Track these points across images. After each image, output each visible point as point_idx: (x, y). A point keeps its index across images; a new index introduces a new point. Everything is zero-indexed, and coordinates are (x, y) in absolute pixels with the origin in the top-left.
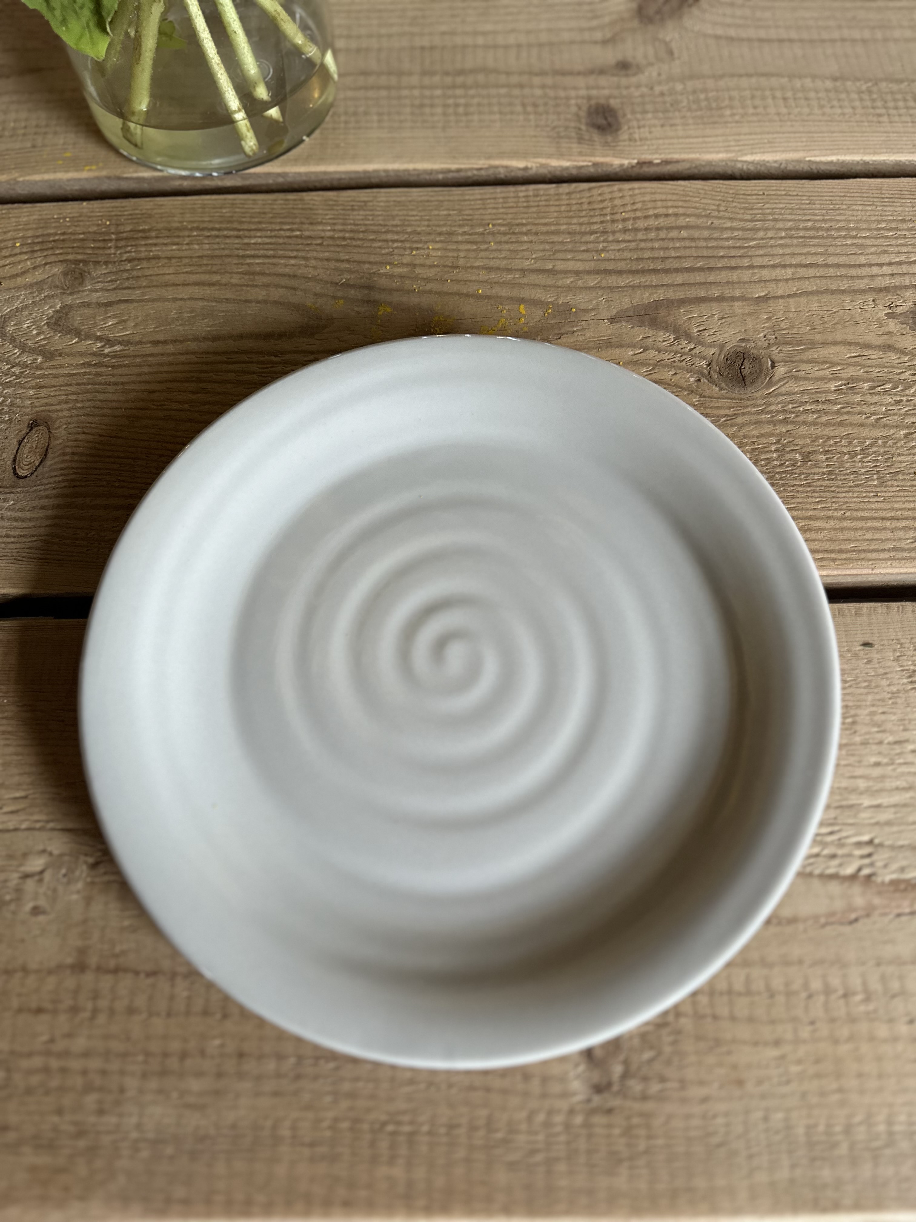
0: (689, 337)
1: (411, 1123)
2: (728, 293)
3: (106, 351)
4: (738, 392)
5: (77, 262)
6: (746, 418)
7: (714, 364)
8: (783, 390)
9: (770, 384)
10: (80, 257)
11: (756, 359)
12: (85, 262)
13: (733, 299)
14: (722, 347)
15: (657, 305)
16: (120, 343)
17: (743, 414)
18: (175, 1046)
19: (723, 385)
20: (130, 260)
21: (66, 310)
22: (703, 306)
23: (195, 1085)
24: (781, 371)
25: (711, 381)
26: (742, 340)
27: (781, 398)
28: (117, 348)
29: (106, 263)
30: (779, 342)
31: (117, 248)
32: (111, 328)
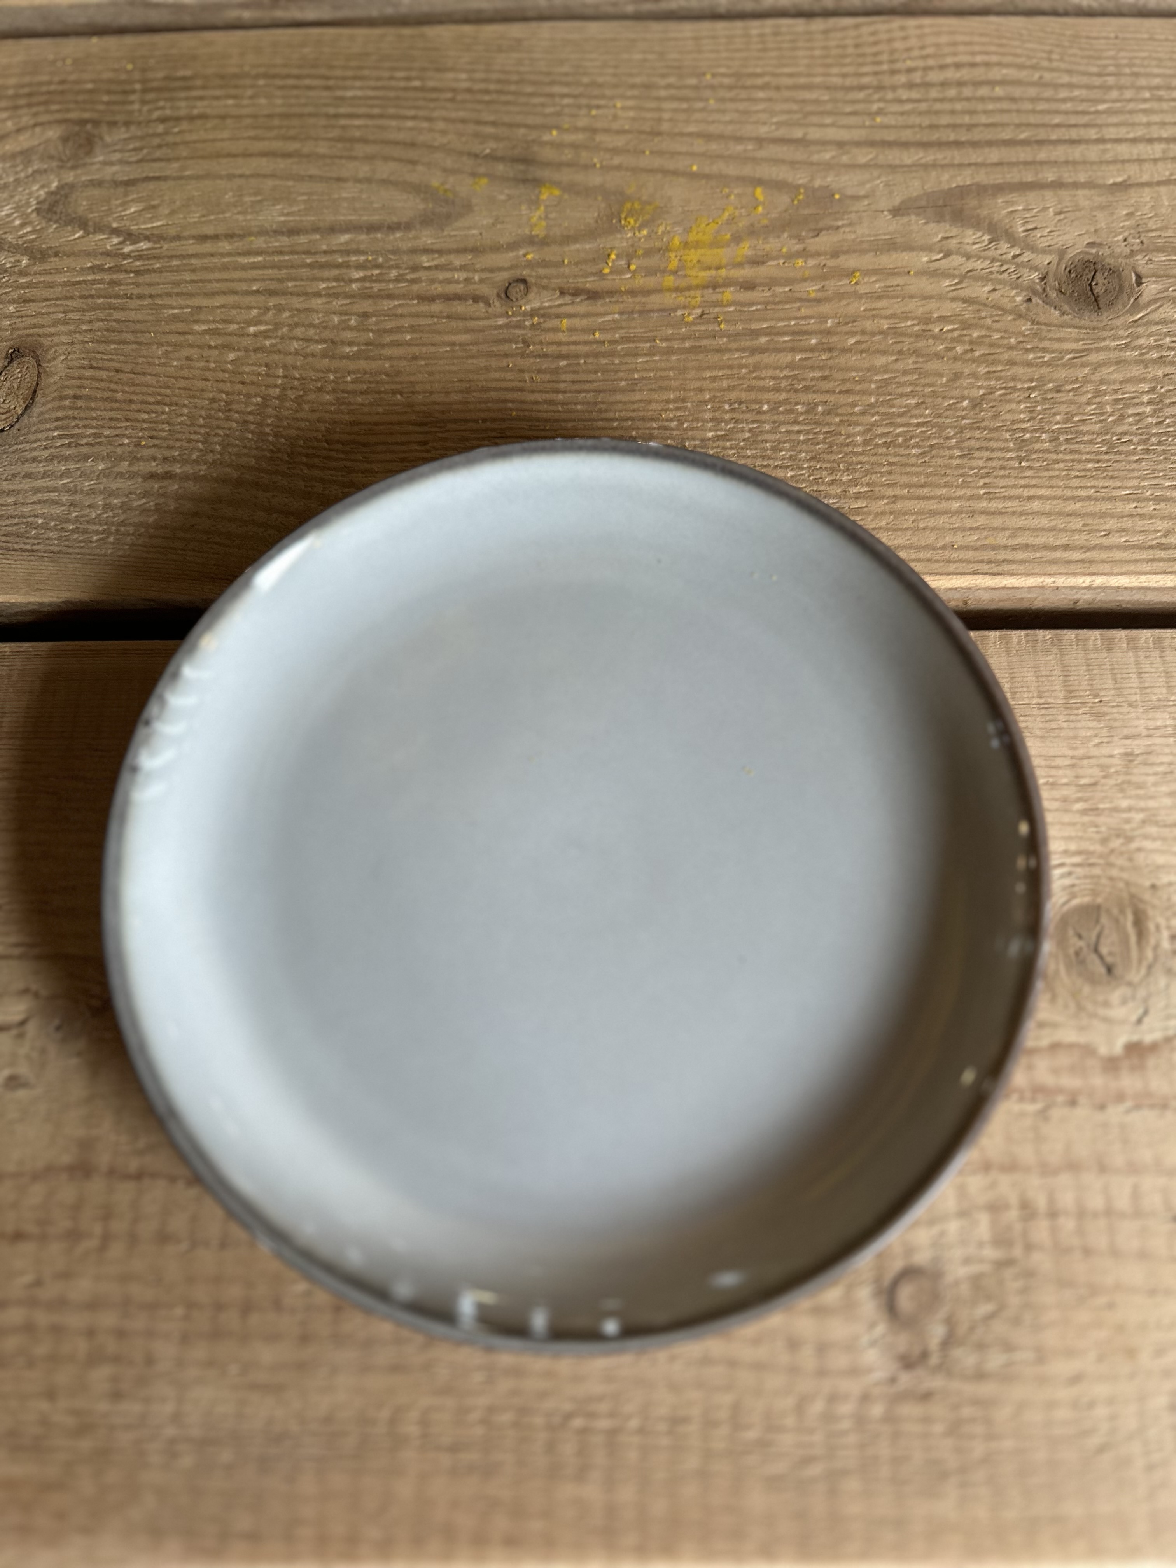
0: (1013, 241)
1: (612, 1415)
2: (1068, 176)
3: (127, 249)
4: (1088, 319)
5: (83, 122)
6: (1102, 356)
7: (1051, 277)
8: (1156, 316)
9: (1136, 307)
10: (87, 115)
11: (1114, 272)
12: (96, 123)
13: (1076, 185)
14: (1062, 253)
15: (963, 191)
16: (147, 238)
17: (1098, 350)
18: (234, 1292)
19: (1066, 307)
20: (163, 120)
21: (64, 193)
22: (1032, 195)
23: (267, 1354)
24: (1150, 289)
25: (1047, 301)
26: (1091, 244)
27: (1154, 328)
28: (143, 245)
29: (127, 124)
30: (1144, 248)
31: (143, 102)
32: (132, 218)
